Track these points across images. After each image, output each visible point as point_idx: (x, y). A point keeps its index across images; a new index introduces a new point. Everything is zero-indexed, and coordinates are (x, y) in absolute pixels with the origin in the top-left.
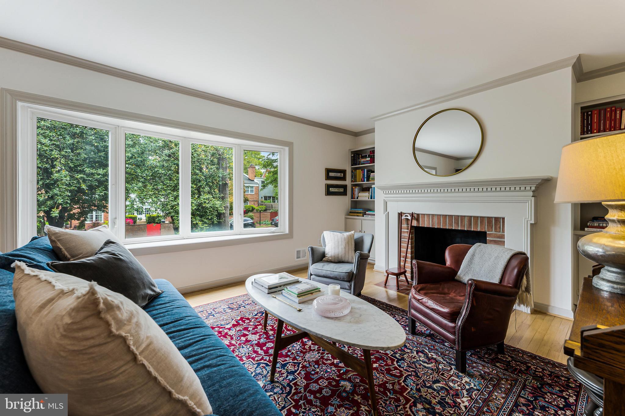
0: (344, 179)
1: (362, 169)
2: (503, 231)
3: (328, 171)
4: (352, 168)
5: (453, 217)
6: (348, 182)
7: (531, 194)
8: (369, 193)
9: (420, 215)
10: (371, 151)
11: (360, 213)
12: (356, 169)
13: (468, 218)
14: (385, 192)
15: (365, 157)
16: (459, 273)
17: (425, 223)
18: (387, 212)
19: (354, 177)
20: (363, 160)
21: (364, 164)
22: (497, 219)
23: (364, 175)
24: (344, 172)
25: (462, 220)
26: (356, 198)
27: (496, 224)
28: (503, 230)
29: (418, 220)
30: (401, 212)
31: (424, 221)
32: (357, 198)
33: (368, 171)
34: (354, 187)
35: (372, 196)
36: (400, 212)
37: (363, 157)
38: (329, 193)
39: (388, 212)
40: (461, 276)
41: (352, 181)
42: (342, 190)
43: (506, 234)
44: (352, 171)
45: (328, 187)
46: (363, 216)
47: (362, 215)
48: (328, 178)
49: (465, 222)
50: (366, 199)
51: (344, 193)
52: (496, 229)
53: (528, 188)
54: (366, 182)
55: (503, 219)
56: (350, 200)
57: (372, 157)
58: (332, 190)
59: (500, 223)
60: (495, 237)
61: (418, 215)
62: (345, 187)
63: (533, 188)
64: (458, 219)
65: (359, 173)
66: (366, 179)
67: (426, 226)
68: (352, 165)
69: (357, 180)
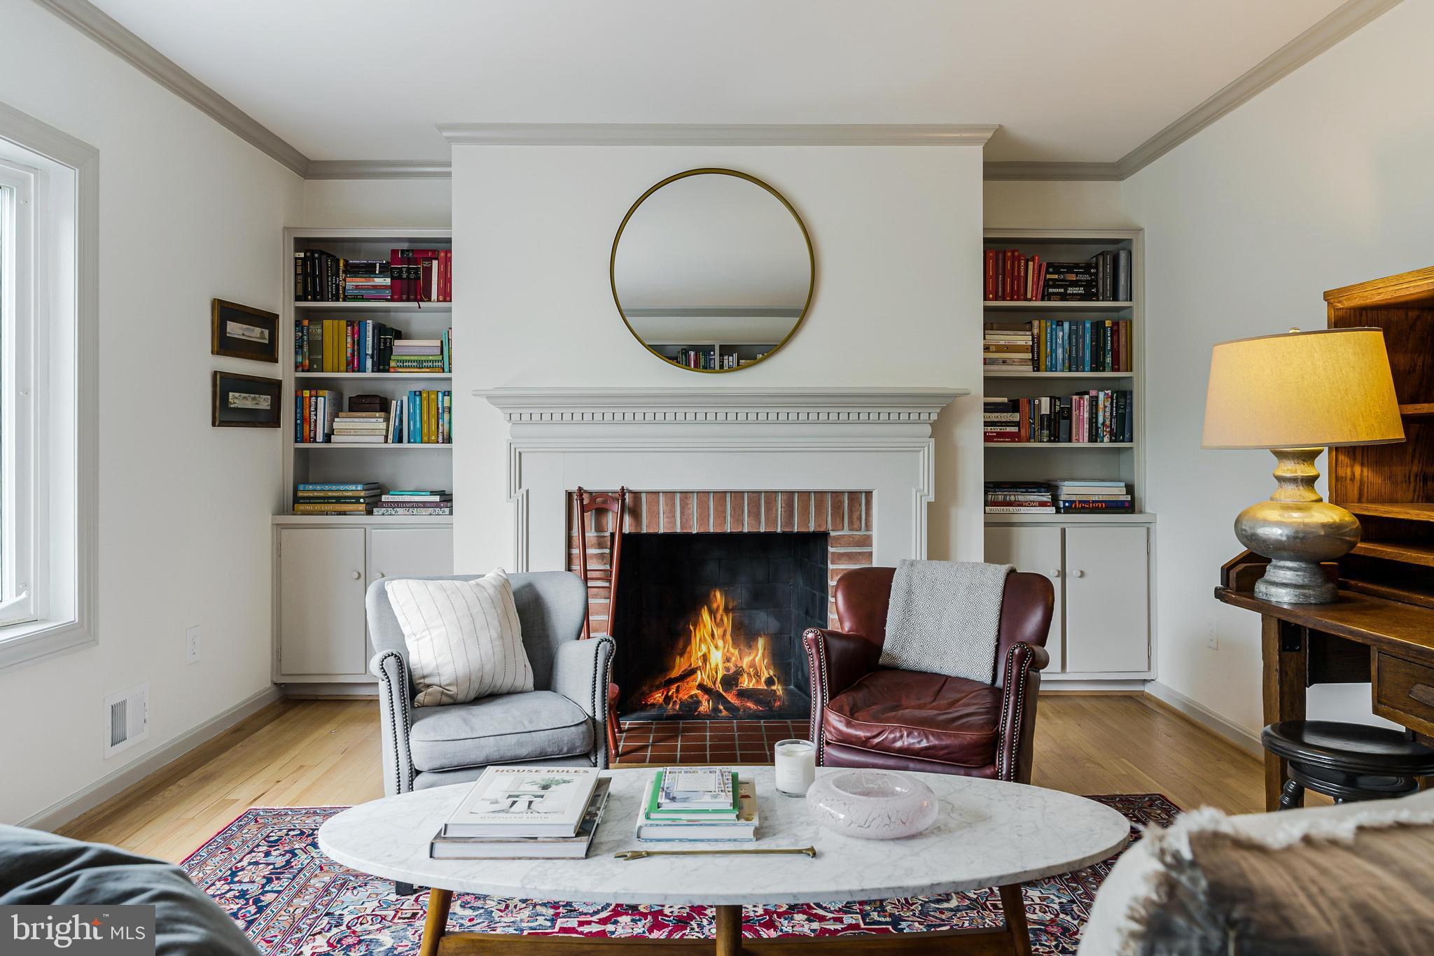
0: (268, 352)
1: (354, 320)
2: (868, 527)
3: (225, 311)
4: (297, 309)
5: (746, 495)
6: (283, 370)
7: (928, 429)
8: (387, 420)
9: (644, 496)
10: (394, 252)
11: (356, 500)
12: (316, 316)
13: (786, 497)
14: (515, 417)
15: (368, 270)
16: (887, 645)
17: (661, 523)
18: (523, 491)
19: (310, 352)
20: (352, 283)
21: (363, 299)
22: (854, 495)
23: (359, 343)
24: (268, 320)
25: (767, 503)
26: (320, 437)
27: (851, 511)
28: (866, 524)
29: (635, 513)
30: (580, 489)
31: (654, 515)
32: (328, 438)
33: (380, 329)
34: (307, 393)
35: (401, 431)
36: (574, 488)
37: (353, 270)
38: (224, 415)
39: (527, 491)
40: (896, 652)
41: (298, 366)
42: (264, 403)
43: (875, 533)
44: (298, 324)
45: (224, 385)
46: (370, 513)
47: (362, 507)
48: (224, 345)
49: (777, 510)
50: (376, 441)
51: (271, 419)
52: (851, 522)
53: (924, 417)
54: (369, 374)
55: (869, 494)
56: (292, 446)
57: (400, 277)
58: (238, 400)
59: (860, 505)
60: (849, 545)
61: (636, 495)
62: (274, 388)
63: (934, 417)
64: (759, 500)
65: (334, 334)
66: (369, 363)
67: (661, 531)
68: (297, 298)
69: (328, 362)
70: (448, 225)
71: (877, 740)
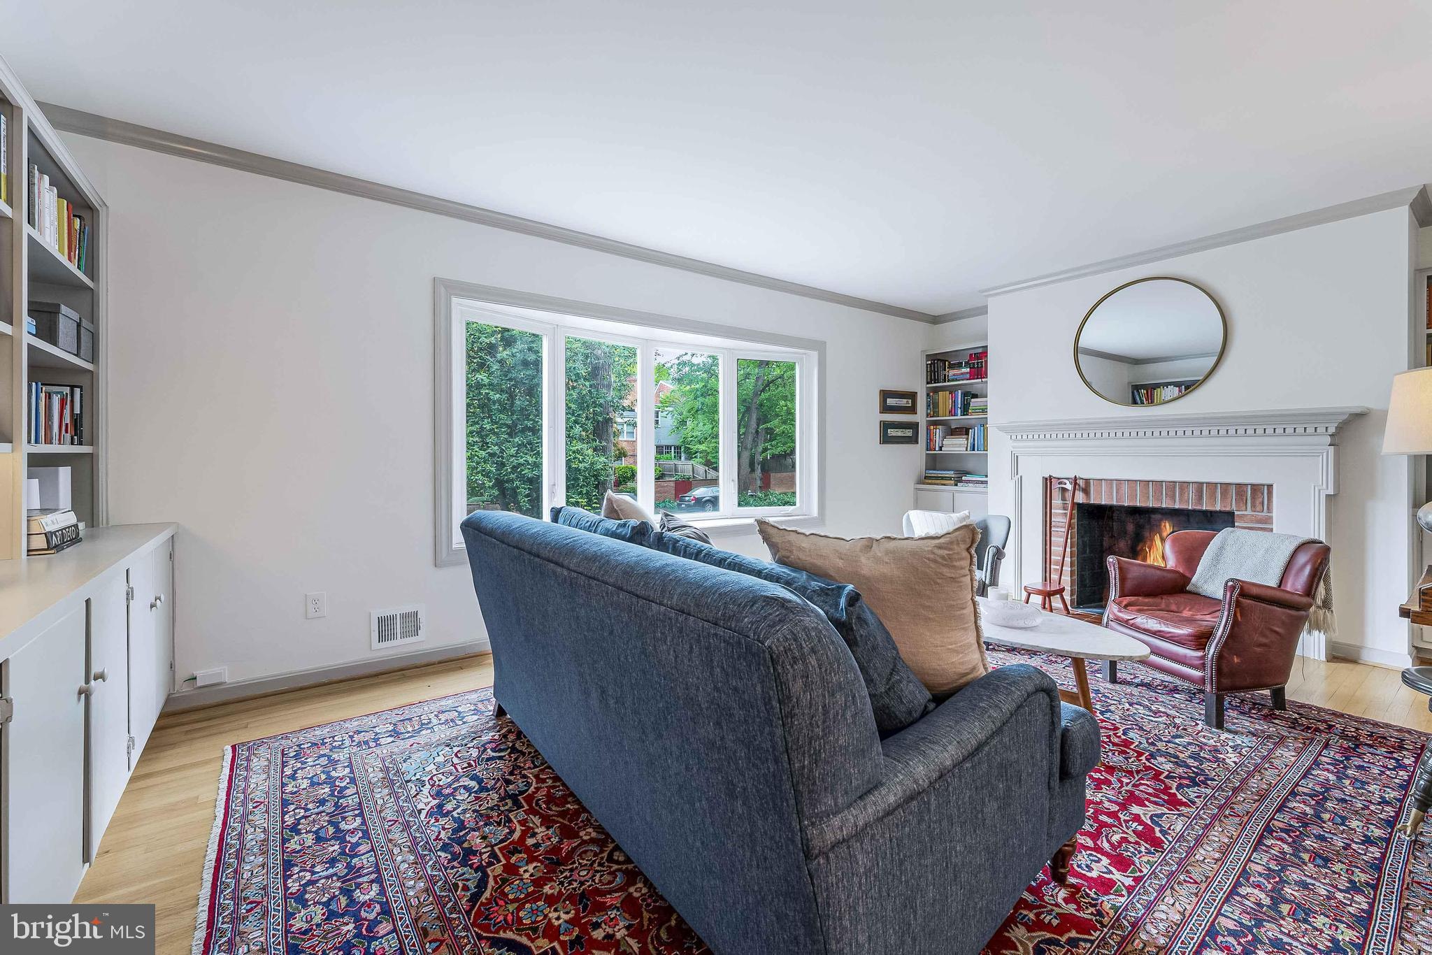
0: (912, 410)
1: (952, 390)
2: (1270, 509)
3: (885, 394)
4: (927, 388)
5: (1164, 484)
6: (920, 417)
7: (1329, 440)
8: (967, 439)
9: (1091, 481)
10: (971, 355)
11: (950, 479)
12: (936, 390)
13: (1196, 485)
14: (1014, 437)
15: (959, 365)
16: (1194, 579)
17: (1101, 498)
18: (1019, 476)
19: (933, 406)
20: (952, 372)
21: (956, 380)
22: (1256, 488)
23: (954, 403)
24: (912, 396)
25: (1182, 489)
26: (937, 449)
27: (1253, 498)
28: (1268, 508)
29: (1086, 491)
30: (1050, 476)
31: (1099, 493)
32: (941, 449)
33: (965, 394)
34: (932, 427)
35: (974, 445)
36: (1047, 476)
37: (952, 366)
38: (886, 439)
39: (1021, 477)
40: (1199, 584)
41: (928, 415)
42: (909, 433)
43: (1274, 514)
44: (928, 395)
45: (885, 426)
46: (956, 485)
47: (953, 482)
48: (885, 409)
49: (1189, 494)
50: (962, 450)
51: (913, 440)
52: (1253, 506)
53: (1321, 430)
54: (959, 417)
55: (1270, 487)
56: (924, 452)
57: (974, 367)
58: (892, 432)
59: (1263, 494)
60: (1252, 521)
61: (1087, 481)
62: (914, 426)
63: (1332, 430)
64: (1174, 487)
65: (944, 399)
66: (959, 411)
67: (1103, 503)
68: (928, 383)
69: (941, 412)
70: (986, 338)
71: (1131, 622)
